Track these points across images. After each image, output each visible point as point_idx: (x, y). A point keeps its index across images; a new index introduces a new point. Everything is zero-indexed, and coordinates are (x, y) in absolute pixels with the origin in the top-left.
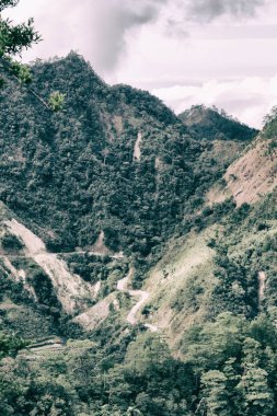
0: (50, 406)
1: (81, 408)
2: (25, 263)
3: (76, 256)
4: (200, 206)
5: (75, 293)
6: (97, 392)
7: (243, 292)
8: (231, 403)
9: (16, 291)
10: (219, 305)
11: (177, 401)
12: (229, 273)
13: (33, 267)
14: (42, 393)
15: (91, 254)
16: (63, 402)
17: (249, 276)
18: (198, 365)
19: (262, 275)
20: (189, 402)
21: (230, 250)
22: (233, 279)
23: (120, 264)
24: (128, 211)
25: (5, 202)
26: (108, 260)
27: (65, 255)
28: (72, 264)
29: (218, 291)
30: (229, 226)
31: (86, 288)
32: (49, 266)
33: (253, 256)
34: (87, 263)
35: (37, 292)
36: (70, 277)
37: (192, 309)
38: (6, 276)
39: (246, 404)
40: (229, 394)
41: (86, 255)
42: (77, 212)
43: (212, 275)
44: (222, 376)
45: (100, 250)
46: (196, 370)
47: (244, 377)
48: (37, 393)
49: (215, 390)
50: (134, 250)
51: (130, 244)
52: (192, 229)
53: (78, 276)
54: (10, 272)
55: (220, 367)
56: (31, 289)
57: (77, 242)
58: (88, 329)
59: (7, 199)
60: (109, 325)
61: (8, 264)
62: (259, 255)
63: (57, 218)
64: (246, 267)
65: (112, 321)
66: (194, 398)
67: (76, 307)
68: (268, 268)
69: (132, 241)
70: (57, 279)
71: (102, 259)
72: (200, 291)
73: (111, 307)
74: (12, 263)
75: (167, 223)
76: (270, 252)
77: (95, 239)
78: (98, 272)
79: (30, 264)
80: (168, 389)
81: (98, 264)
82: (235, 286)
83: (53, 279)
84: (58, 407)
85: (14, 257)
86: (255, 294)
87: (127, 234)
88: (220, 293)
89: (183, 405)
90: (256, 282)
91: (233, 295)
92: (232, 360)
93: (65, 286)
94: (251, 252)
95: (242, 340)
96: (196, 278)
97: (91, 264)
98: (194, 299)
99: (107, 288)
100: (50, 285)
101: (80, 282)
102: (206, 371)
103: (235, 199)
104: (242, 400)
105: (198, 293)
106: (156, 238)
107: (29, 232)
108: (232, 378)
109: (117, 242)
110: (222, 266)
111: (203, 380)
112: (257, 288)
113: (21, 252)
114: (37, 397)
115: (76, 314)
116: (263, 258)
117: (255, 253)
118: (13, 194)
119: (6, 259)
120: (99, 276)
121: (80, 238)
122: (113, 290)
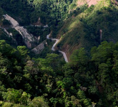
0: (47, 78)
1: (58, 79)
2: (12, 30)
3: (30, 27)
4: (75, 7)
5: (31, 40)
6: (60, 73)
7: (95, 37)
8: (110, 75)
9: (10, 41)
10: (86, 42)
11: (90, 75)
12: (89, 30)
13: (15, 31)
14: (43, 74)
15: (36, 26)
16: (51, 77)
17: (96, 31)
18: (97, 61)
19: (101, 31)
20: (94, 76)
21: (88, 22)
22: (91, 32)
23: (47, 29)
24: (48, 10)
25: (3, 8)
26: (42, 28)
27: (26, 27)
28: (29, 30)
29: (86, 37)
30: (87, 13)
31: (35, 39)
32: (21, 31)
33: (97, 24)
34: (35, 29)
35: (17, 41)
36: (29, 35)
37: (77, 44)
38: (5, 35)
39: (116, 75)
40: (110, 72)
41: (34, 26)
42: (29, 11)
43: (83, 31)
44: (106, 65)
45: (39, 24)
46: (96, 63)
47: (115, 65)
48: (41, 74)
49: (105, 70)
50: (52, 24)
51: (50, 22)
52: (73, 16)
53: (32, 34)
54: (6, 34)
55: (105, 62)
56: (15, 40)
57: (30, 22)
58: (37, 54)
59: (4, 7)
60: (45, 52)
61: (5, 31)
62: (99, 23)
63: (22, 13)
64: (95, 28)
65: (46, 50)
66: (96, 74)
67: (32, 46)
68: (103, 28)
69: (51, 21)
70: (24, 36)
71: (40, 28)
72: (79, 38)
73: (45, 45)
74: (7, 31)
75: (63, 13)
76: (103, 22)
77: (37, 20)
78: (39, 33)
79: (14, 30)
80: (86, 71)
81: (39, 30)
82: (92, 35)
83: (23, 36)
84: (50, 79)
85: (8, 28)
86: (99, 38)
87: (49, 18)
88: (87, 38)
89: (92, 77)
90: (99, 33)
91: (91, 38)
92: (110, 59)
93: (27, 38)
94: (96, 22)
95: (113, 51)
96: (77, 33)
97: (36, 30)
98: (77, 40)
99: (43, 38)
100: (22, 38)
101: (32, 37)
102: (100, 64)
103: (88, 3)
104: (114, 74)
105: (78, 38)
106: (59, 19)
107: (12, 19)
108: (110, 66)
109: (45, 21)
110: (86, 28)
111: (99, 67)
112: (100, 36)
113: (10, 26)
114: (41, 75)
115: (32, 48)
116: (101, 24)
117: (98, 23)
118: (5, 5)
119: (5, 29)
120: (39, 34)
121: (31, 20)
122: (45, 39)
